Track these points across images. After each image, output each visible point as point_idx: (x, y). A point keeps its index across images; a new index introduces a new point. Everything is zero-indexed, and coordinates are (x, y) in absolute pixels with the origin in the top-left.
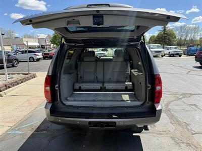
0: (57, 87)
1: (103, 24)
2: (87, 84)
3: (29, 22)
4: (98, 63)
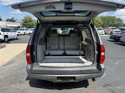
0: (35, 54)
1: (72, 9)
2: (54, 51)
3: (18, 7)
4: (60, 37)
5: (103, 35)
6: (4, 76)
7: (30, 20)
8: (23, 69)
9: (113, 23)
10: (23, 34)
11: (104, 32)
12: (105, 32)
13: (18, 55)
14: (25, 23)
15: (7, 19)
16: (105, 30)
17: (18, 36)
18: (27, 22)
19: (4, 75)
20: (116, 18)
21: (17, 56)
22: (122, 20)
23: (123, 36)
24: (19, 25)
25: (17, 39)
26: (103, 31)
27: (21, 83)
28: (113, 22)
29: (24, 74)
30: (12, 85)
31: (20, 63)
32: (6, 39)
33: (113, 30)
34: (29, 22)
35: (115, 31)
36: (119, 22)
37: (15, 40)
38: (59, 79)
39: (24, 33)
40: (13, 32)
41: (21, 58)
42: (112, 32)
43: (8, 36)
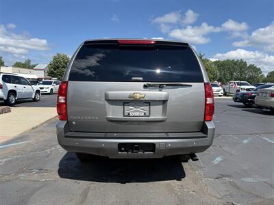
5: (220, 96)
6: (5, 160)
7: (66, 64)
8: (46, 149)
9: (241, 76)
10: (49, 92)
11: (222, 91)
12: (224, 90)
13: (37, 127)
14: (55, 69)
15: (17, 63)
16: (224, 86)
17: (38, 94)
18: (58, 68)
19: (5, 158)
20: (248, 65)
21: (33, 129)
22: (259, 69)
23: (260, 94)
24: (41, 75)
25: (34, 100)
26: (220, 88)
27: (42, 171)
28: (241, 72)
29: (47, 157)
30: (23, 175)
31: (41, 139)
32: (13, 99)
33: (242, 87)
34: (63, 67)
35: (244, 89)
36: (254, 74)
37: (30, 101)
38: (123, 149)
39: (52, 89)
40: (29, 84)
41: (43, 132)
42: (238, 91)
43: (17, 91)
